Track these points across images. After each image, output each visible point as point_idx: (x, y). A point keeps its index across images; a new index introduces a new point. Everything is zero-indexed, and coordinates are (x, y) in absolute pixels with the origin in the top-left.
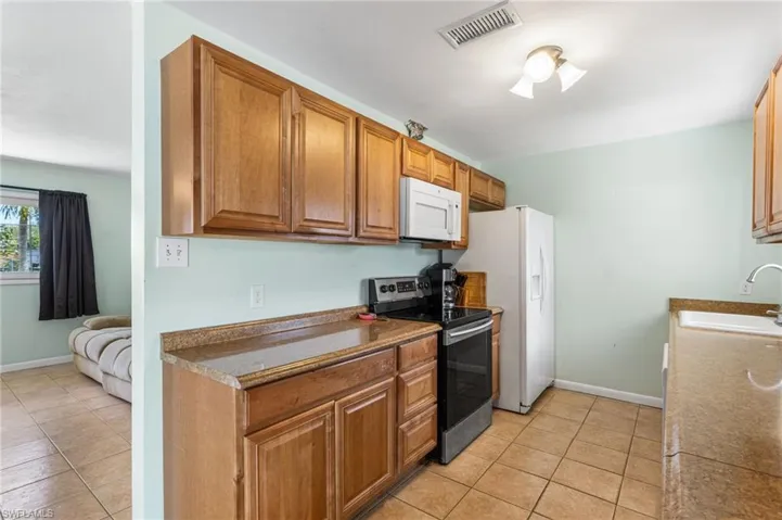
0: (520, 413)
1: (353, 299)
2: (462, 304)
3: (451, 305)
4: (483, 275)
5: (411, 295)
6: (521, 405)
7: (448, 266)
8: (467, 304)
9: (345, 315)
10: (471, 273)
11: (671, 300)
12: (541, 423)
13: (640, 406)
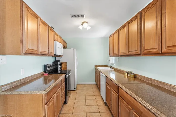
0: (74, 90)
1: (41, 70)
2: (62, 69)
3: (60, 70)
4: (66, 63)
5: (52, 68)
6: (75, 89)
7: (59, 61)
8: (63, 69)
9: (41, 74)
10: (63, 62)
11: (95, 65)
12: (78, 91)
13: (91, 84)
